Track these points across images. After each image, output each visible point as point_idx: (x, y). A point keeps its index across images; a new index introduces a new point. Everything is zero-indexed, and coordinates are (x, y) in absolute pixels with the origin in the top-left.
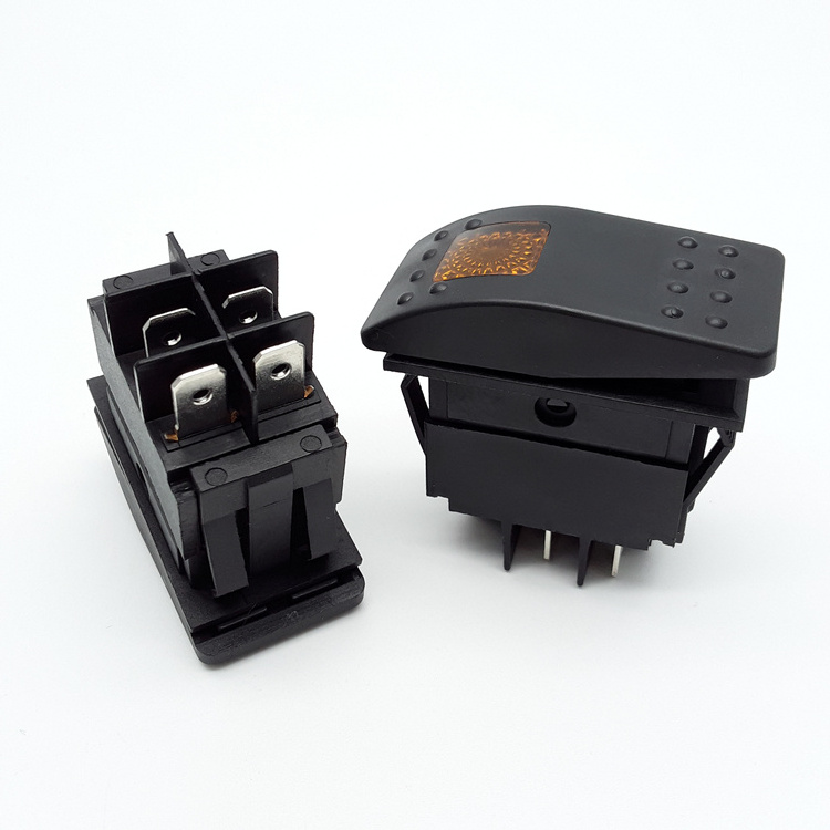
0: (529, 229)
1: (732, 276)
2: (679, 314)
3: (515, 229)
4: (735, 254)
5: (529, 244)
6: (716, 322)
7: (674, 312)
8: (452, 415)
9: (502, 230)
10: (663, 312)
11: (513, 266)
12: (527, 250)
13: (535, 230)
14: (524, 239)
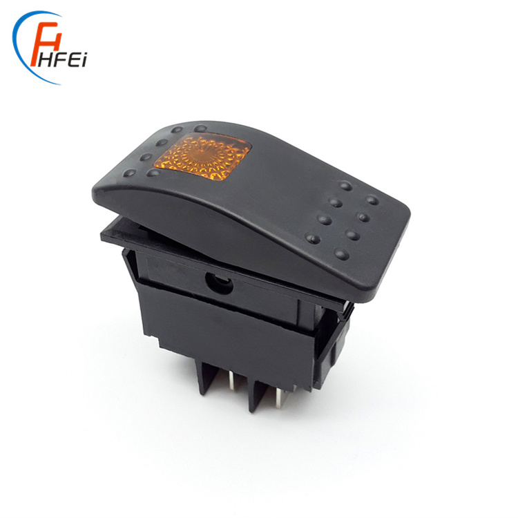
1: (367, 220)
2: (317, 241)
3: (228, 142)
4: (376, 203)
6: (340, 254)
7: (313, 239)
9: (218, 140)
10: (305, 237)
11: (212, 172)
12: (228, 162)
13: (240, 147)
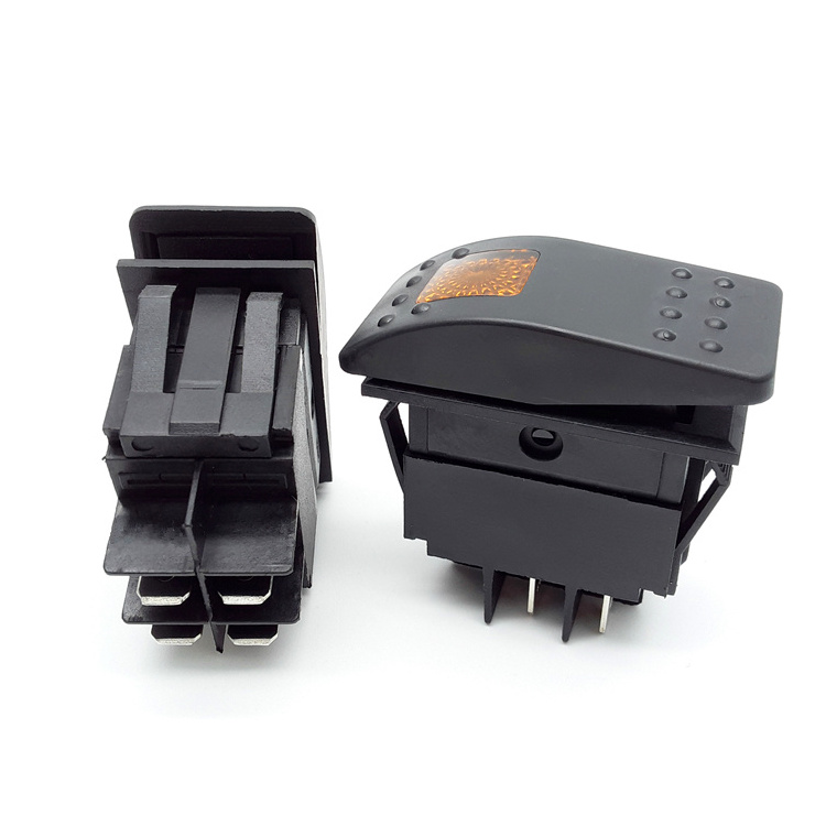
0: (517, 255)
1: (727, 305)
2: (672, 338)
3: (504, 256)
4: (731, 286)
5: (517, 269)
6: (710, 346)
7: (667, 336)
8: (433, 448)
9: (490, 257)
10: (655, 335)
11: (499, 288)
12: (515, 274)
13: (524, 257)
14: (512, 264)
